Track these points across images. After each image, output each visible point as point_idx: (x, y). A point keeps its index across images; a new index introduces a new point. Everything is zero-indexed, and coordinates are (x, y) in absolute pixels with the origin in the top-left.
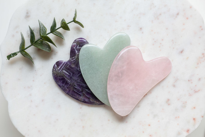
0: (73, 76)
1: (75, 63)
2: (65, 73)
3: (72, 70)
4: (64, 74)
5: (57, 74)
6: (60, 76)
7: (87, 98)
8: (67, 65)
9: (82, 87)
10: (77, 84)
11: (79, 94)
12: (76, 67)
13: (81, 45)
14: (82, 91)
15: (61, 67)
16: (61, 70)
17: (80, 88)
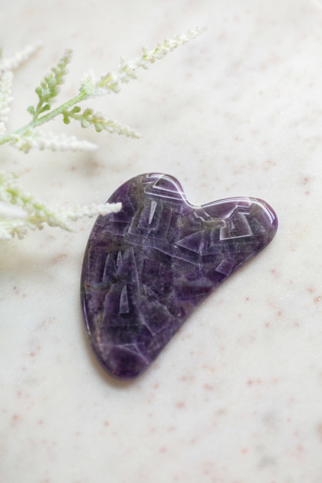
0: (150, 235)
1: (191, 225)
2: (149, 209)
3: (168, 225)
4: (146, 207)
5: (135, 188)
6: (133, 200)
7: (101, 303)
8: (175, 207)
9: (126, 274)
10: (130, 258)
11: (102, 276)
12: (180, 235)
13: (255, 219)
14: (115, 280)
15: (162, 192)
16: (154, 196)
17: (124, 270)
